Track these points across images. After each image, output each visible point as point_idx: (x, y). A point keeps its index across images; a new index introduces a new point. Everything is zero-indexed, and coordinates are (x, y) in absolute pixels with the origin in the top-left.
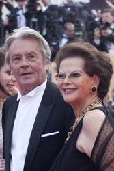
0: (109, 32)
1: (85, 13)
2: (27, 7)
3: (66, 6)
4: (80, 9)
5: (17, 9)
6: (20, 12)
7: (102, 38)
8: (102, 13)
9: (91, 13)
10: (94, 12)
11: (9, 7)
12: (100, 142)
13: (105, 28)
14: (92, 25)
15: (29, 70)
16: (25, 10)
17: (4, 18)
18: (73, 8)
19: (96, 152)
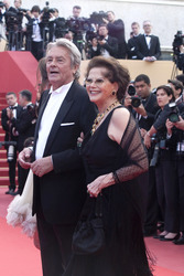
0: (104, 42)
1: (86, 26)
2: (42, 18)
3: (72, 20)
4: (83, 23)
6: (36, 22)
7: (99, 46)
8: (100, 26)
9: (90, 26)
10: (93, 25)
15: (56, 70)
16: (39, 21)
17: (24, 25)
18: (77, 21)
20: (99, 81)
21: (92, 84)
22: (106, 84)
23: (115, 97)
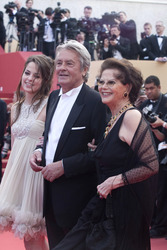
0: (116, 42)
1: (98, 26)
2: (54, 18)
3: (83, 20)
4: (94, 23)
5: (46, 20)
6: (47, 23)
7: (110, 46)
8: (111, 27)
9: (102, 27)
10: (105, 26)
11: (40, 18)
12: (139, 134)
13: (113, 39)
14: (102, 36)
15: (66, 73)
16: (51, 21)
17: (35, 26)
18: (89, 22)
19: (135, 141)
20: (111, 82)
21: (104, 86)
22: (118, 85)
23: (127, 99)
